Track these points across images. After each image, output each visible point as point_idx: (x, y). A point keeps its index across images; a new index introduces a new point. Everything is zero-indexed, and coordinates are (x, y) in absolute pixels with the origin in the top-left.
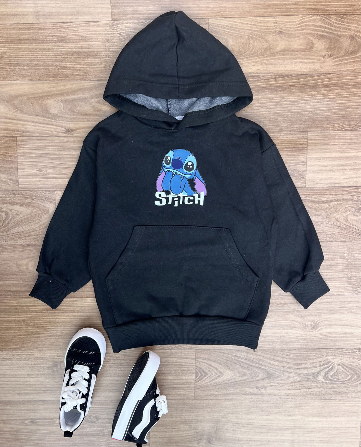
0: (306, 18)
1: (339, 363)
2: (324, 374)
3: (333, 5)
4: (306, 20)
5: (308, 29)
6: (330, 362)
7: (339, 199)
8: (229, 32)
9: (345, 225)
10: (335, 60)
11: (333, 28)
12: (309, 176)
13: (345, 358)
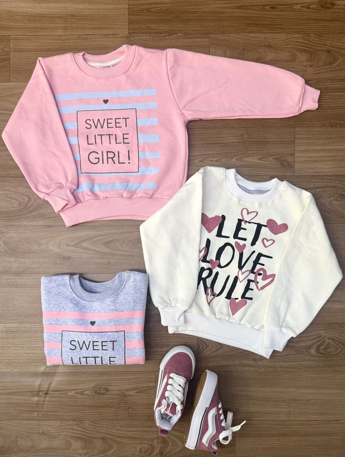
0: (290, 36)
1: (329, 337)
2: (316, 348)
3: (311, 26)
4: (290, 37)
5: (291, 44)
6: (321, 336)
7: (324, 186)
8: (227, 44)
9: (330, 209)
10: (315, 69)
11: (312, 44)
12: (297, 166)
13: (334, 333)
